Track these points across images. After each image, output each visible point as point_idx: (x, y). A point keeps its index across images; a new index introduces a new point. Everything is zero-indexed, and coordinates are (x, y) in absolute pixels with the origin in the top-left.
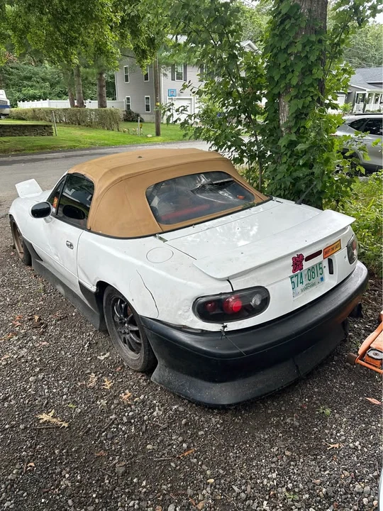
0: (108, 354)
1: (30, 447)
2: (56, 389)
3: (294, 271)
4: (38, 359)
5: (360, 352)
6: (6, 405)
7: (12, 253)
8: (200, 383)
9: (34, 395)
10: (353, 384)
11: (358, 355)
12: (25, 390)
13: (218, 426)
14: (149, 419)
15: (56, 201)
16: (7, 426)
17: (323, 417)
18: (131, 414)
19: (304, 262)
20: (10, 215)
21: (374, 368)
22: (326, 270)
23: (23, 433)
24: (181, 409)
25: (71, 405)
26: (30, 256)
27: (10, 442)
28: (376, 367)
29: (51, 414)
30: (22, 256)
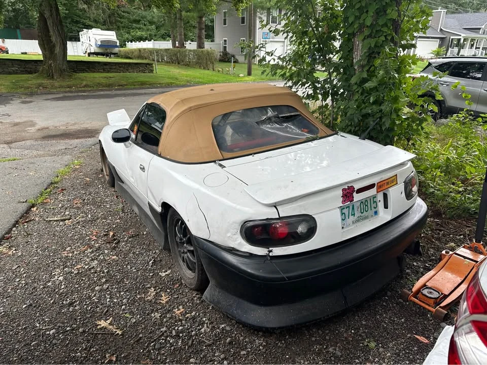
0: (169, 272)
1: (85, 349)
2: (117, 299)
3: (344, 202)
4: (105, 271)
5: (414, 289)
6: (71, 310)
7: (101, 175)
8: (246, 305)
9: (97, 303)
10: (403, 320)
11: (412, 292)
12: (90, 297)
13: (261, 347)
14: (196, 335)
15: (136, 128)
16: (68, 329)
17: (366, 350)
18: (180, 328)
19: (355, 194)
20: (100, 141)
21: (427, 307)
22: (381, 205)
23: (81, 336)
24: (228, 328)
25: (127, 315)
26: (114, 179)
27: (68, 343)
28: (429, 305)
29: (108, 322)
30: (107, 178)
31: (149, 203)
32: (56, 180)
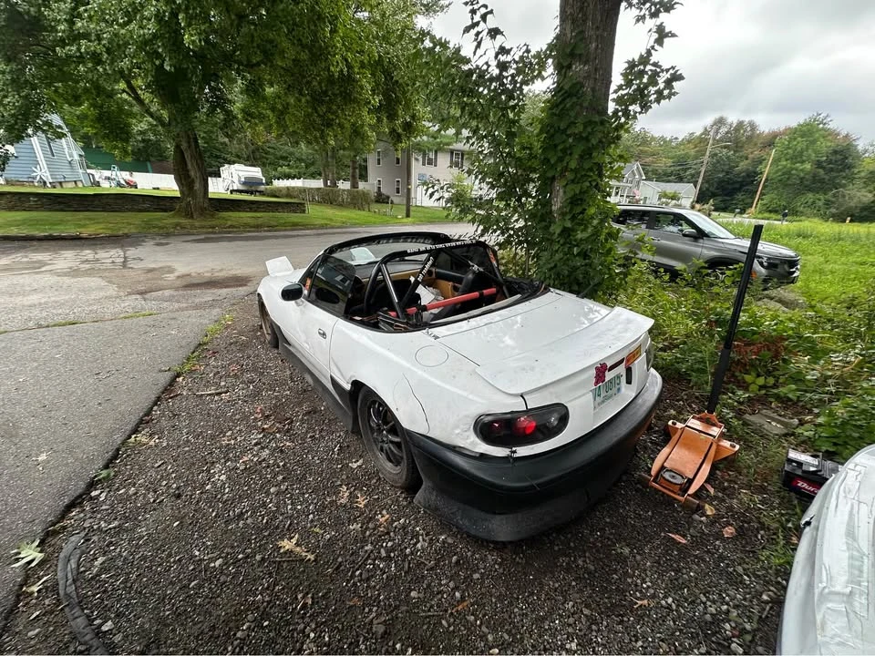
0: (361, 461)
1: (267, 588)
2: (301, 505)
3: (597, 383)
4: (281, 464)
5: (653, 473)
6: (241, 525)
7: (259, 333)
8: (476, 513)
9: (274, 512)
10: (650, 513)
11: (651, 476)
12: (264, 505)
13: (497, 567)
14: (412, 553)
15: (309, 282)
16: (240, 556)
17: (622, 559)
18: (390, 544)
19: (607, 372)
20: (259, 294)
21: (673, 495)
22: (624, 379)
23: (259, 566)
24: (450, 541)
25: (317, 530)
26: (277, 339)
27: (243, 580)
28: (675, 493)
29: (294, 541)
30: (268, 337)
31: (331, 377)
32: (205, 340)
